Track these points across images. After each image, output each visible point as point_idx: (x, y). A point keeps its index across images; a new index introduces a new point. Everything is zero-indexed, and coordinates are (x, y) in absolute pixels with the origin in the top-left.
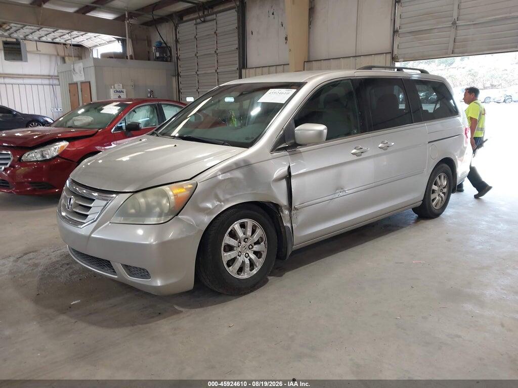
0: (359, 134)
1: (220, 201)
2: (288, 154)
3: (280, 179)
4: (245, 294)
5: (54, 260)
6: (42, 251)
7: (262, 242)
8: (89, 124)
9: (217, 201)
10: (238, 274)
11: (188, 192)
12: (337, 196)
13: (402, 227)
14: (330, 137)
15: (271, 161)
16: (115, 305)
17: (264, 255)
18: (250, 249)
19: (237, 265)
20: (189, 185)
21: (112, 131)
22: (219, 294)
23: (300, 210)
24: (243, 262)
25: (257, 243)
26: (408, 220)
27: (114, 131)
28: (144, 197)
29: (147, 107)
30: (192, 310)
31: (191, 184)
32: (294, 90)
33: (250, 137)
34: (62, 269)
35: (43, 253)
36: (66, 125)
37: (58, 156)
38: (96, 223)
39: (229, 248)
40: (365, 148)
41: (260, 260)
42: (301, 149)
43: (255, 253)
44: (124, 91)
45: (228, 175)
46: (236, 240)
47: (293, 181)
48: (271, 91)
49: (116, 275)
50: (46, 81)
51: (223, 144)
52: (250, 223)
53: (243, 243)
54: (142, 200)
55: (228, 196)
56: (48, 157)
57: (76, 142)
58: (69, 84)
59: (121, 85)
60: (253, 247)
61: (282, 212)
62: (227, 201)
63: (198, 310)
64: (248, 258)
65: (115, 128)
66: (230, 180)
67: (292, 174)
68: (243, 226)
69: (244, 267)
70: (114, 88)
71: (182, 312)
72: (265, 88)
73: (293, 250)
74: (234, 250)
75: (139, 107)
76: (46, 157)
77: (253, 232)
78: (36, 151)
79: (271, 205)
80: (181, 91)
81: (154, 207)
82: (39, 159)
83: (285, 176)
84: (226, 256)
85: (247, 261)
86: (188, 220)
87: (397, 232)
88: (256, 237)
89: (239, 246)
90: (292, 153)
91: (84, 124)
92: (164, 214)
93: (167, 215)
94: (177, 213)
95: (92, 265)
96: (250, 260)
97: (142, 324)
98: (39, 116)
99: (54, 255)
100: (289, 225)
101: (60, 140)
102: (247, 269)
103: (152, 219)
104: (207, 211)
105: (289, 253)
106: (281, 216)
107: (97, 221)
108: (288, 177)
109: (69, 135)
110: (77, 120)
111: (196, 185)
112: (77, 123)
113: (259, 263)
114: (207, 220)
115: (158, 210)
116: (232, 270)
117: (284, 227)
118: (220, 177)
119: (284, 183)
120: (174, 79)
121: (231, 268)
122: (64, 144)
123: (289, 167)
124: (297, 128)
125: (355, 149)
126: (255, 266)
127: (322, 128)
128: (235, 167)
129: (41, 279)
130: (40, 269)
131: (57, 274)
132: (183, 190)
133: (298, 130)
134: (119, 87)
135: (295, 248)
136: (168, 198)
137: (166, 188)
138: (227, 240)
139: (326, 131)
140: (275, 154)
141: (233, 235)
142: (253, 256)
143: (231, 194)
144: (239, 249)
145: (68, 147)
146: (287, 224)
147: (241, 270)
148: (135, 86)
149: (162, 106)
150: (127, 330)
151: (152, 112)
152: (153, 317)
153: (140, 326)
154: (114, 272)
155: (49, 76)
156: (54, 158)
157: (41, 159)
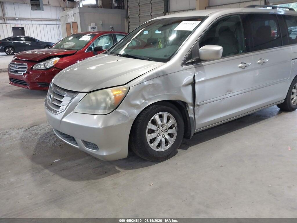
0: (244, 53)
1: (146, 100)
2: (194, 67)
3: (187, 85)
4: (162, 161)
5: (47, 131)
6: (41, 125)
7: (174, 127)
8: (73, 47)
9: (143, 100)
10: (157, 148)
11: (124, 93)
12: (227, 96)
13: (269, 117)
14: (224, 55)
15: (182, 72)
16: (79, 165)
17: (175, 136)
18: (165, 132)
19: (156, 143)
20: (124, 88)
21: (86, 51)
22: (145, 160)
23: (201, 106)
24: (161, 141)
25: (171, 128)
26: (273, 112)
27: (87, 51)
28: (95, 96)
29: (107, 37)
30: (126, 170)
31: (125, 88)
32: (200, 22)
33: (168, 55)
34: (51, 137)
35: (42, 126)
36: (60, 48)
37: (53, 67)
38: (65, 112)
39: (152, 131)
40: (248, 63)
41: (172, 139)
42: (203, 64)
43: (169, 134)
44: (97, 27)
45: (151, 82)
46: (156, 126)
47: (197, 87)
48: (183, 22)
49: (78, 146)
50: (54, 23)
51: (148, 60)
52: (165, 115)
53: (161, 128)
54: (93, 98)
55: (151, 97)
56: (48, 67)
57: (64, 58)
58: (66, 24)
59: (95, 24)
60: (167, 131)
61: (188, 107)
62: (150, 99)
63: (131, 171)
64: (164, 138)
65: (87, 50)
66: (152, 85)
67: (196, 81)
68: (161, 117)
69: (162, 144)
70: (91, 26)
71: (120, 171)
72: (179, 21)
73: (195, 132)
74: (155, 133)
75: (102, 36)
76: (46, 67)
77: (168, 120)
78: (41, 63)
79: (181, 102)
80: (130, 27)
81: (101, 103)
82: (43, 68)
83: (191, 82)
84: (149, 137)
85: (163, 140)
86: (123, 112)
87: (265, 120)
88: (170, 124)
89: (158, 130)
90: (196, 66)
91: (70, 47)
92: (107, 108)
93: (109, 108)
94: (116, 107)
95: (64, 138)
96: (166, 139)
97: (93, 179)
98: (51, 43)
99: (47, 128)
100: (193, 116)
101: (55, 56)
102: (163, 145)
103: (100, 111)
104: (136, 106)
105: (192, 134)
106: (187, 109)
107: (66, 110)
108: (193, 84)
109: (60, 54)
110: (66, 45)
111: (129, 88)
112: (66, 47)
113: (172, 141)
114: (136, 112)
115: (103, 105)
116: (153, 146)
117: (189, 118)
118: (146, 83)
119: (190, 88)
120: (126, 20)
121: (152, 144)
122: (57, 59)
123: (194, 77)
124: (201, 48)
125: (241, 63)
126: (169, 144)
127: (219, 48)
128: (155, 76)
129: (38, 143)
130: (39, 137)
131: (47, 141)
132: (120, 92)
133: (201, 50)
134: (93, 25)
135: (196, 131)
136: (110, 97)
137: (109, 90)
138: (150, 126)
139: (222, 51)
140: (185, 67)
141: (154, 122)
142: (167, 137)
143: (153, 95)
144: (158, 132)
145: (59, 61)
146: (191, 115)
147: (159, 145)
148: (103, 25)
149: (116, 36)
150: (84, 183)
151: (110, 40)
152: (101, 175)
153: (92, 181)
154: (77, 144)
155: (56, 19)
156: (51, 68)
157: (44, 68)
